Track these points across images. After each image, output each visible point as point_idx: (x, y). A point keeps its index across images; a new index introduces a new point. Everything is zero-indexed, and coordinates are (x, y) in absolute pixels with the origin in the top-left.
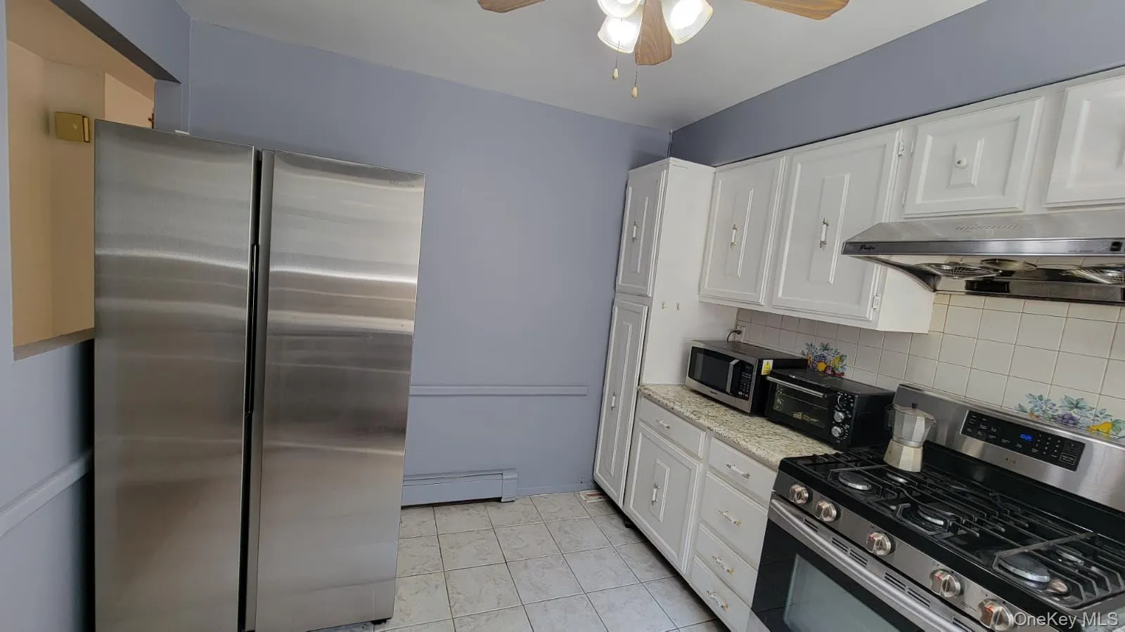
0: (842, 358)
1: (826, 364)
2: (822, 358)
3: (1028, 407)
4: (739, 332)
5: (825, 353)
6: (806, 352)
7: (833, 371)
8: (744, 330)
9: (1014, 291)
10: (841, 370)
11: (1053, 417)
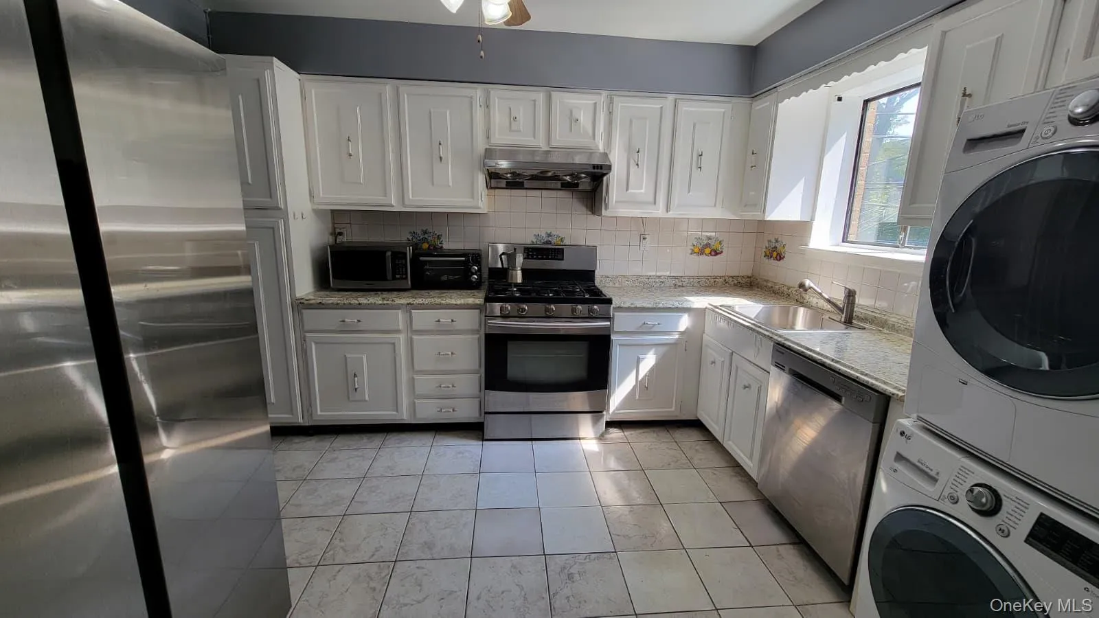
0: (439, 237)
1: (428, 243)
2: (425, 240)
3: (535, 241)
4: (340, 234)
5: (426, 236)
6: (410, 238)
7: (435, 247)
8: (344, 231)
9: (525, 186)
10: (440, 245)
11: (544, 243)
